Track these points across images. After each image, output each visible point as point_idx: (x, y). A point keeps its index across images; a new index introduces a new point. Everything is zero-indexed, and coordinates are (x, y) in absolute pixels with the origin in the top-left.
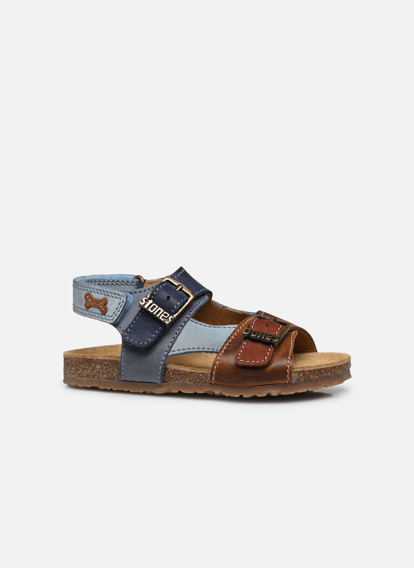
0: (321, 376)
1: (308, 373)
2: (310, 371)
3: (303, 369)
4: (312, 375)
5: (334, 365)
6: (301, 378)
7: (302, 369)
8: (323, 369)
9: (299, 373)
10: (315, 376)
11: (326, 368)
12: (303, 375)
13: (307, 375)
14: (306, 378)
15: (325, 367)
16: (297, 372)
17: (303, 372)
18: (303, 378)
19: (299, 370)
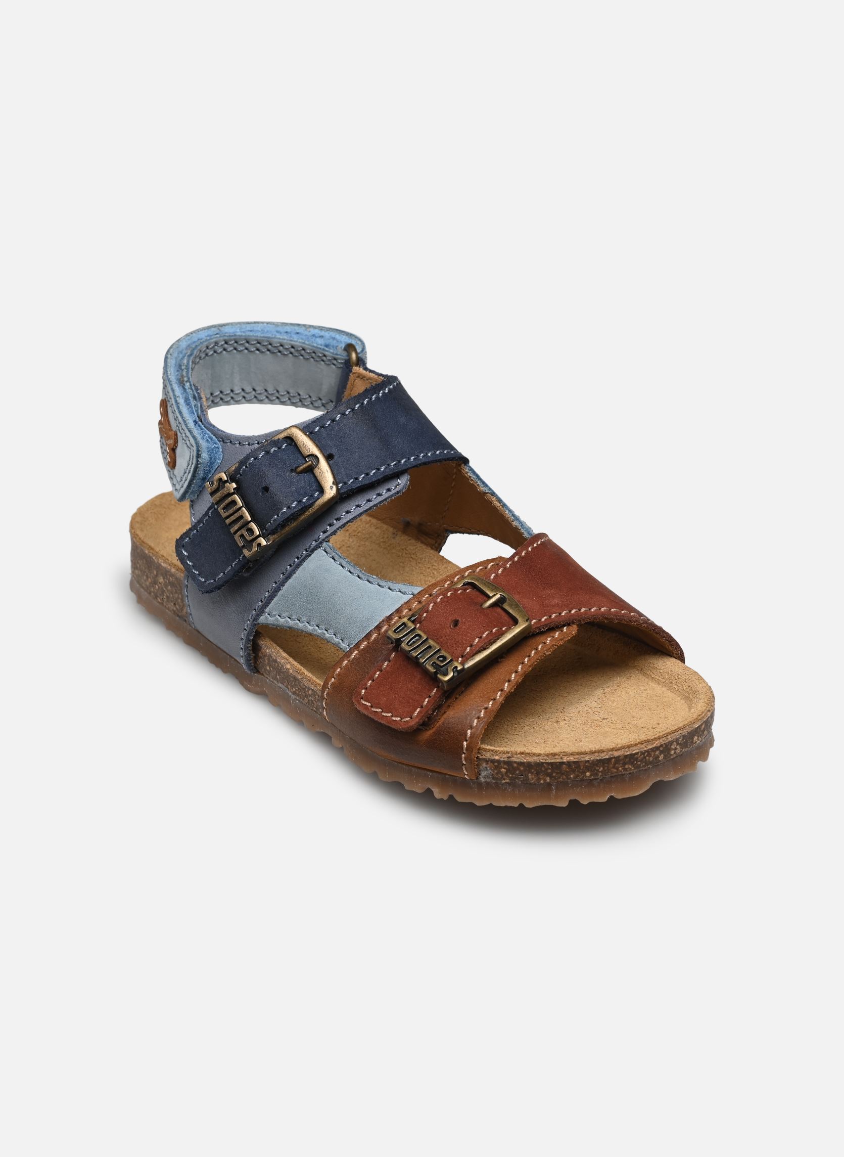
0: (560, 778)
1: (522, 769)
2: (529, 766)
3: (508, 758)
4: (532, 773)
5: (605, 756)
6: (502, 776)
7: (505, 756)
8: (566, 764)
9: (496, 764)
10: (541, 777)
11: (574, 762)
12: (508, 771)
13: (517, 772)
14: (516, 778)
15: (572, 759)
16: (493, 761)
17: (509, 763)
18: (508, 776)
19: (497, 758)
